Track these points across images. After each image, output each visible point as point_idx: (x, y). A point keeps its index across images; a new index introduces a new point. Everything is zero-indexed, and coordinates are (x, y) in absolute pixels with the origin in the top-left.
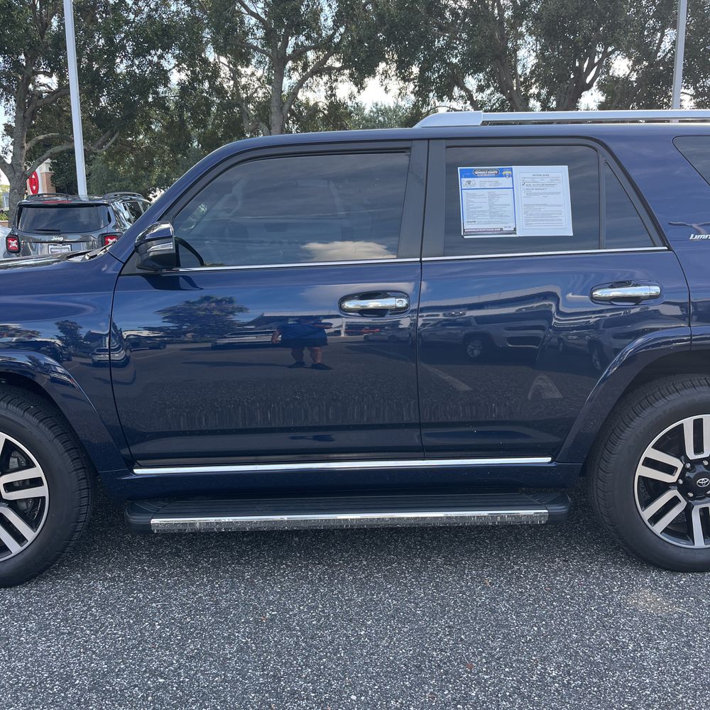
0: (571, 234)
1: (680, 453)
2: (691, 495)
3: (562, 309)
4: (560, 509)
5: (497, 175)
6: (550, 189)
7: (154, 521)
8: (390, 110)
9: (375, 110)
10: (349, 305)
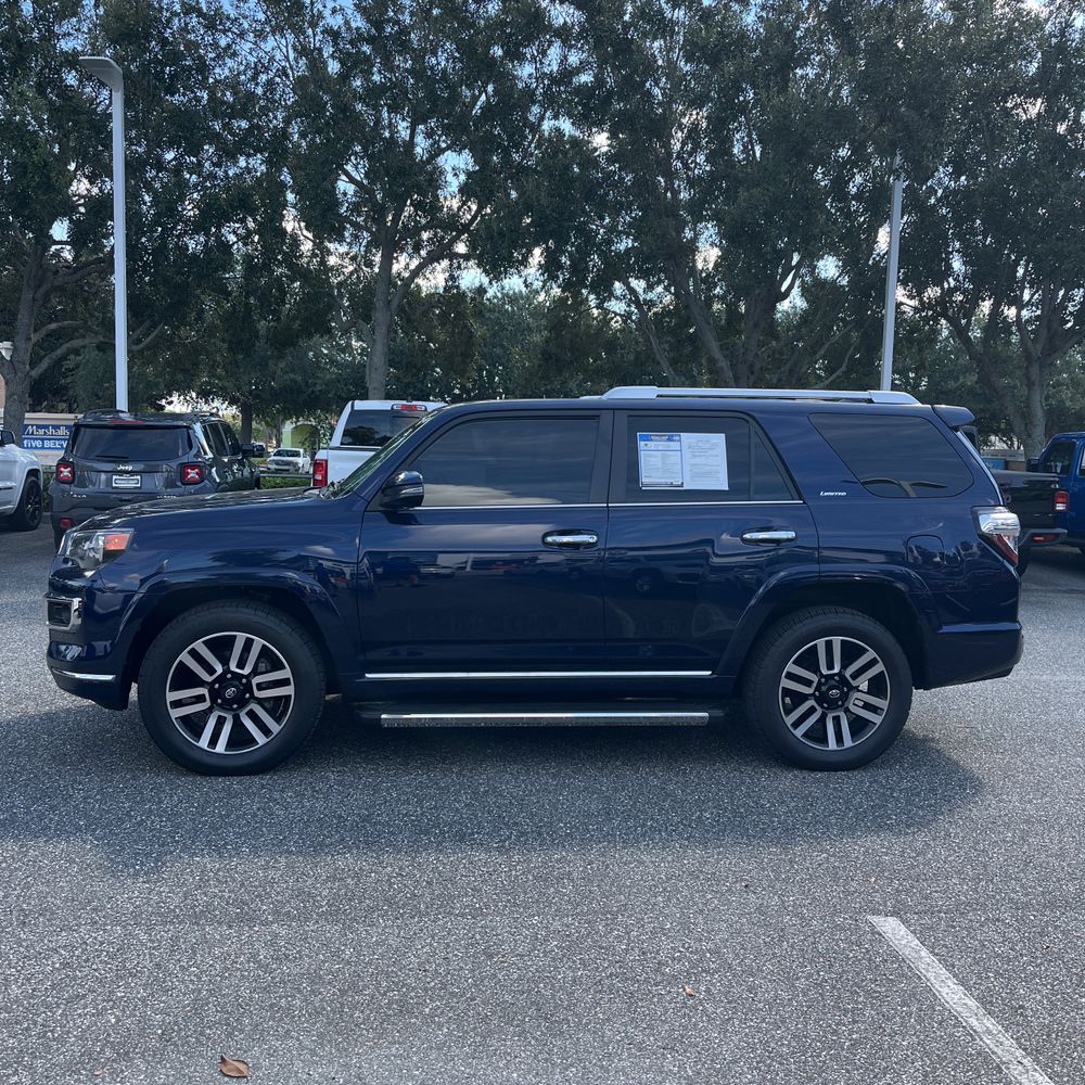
0: (727, 489)
1: (816, 669)
2: (825, 705)
3: (716, 551)
4: (719, 713)
5: (669, 440)
6: (710, 453)
7: (383, 716)
8: (522, 298)
9: (499, 295)
10: (549, 539)
